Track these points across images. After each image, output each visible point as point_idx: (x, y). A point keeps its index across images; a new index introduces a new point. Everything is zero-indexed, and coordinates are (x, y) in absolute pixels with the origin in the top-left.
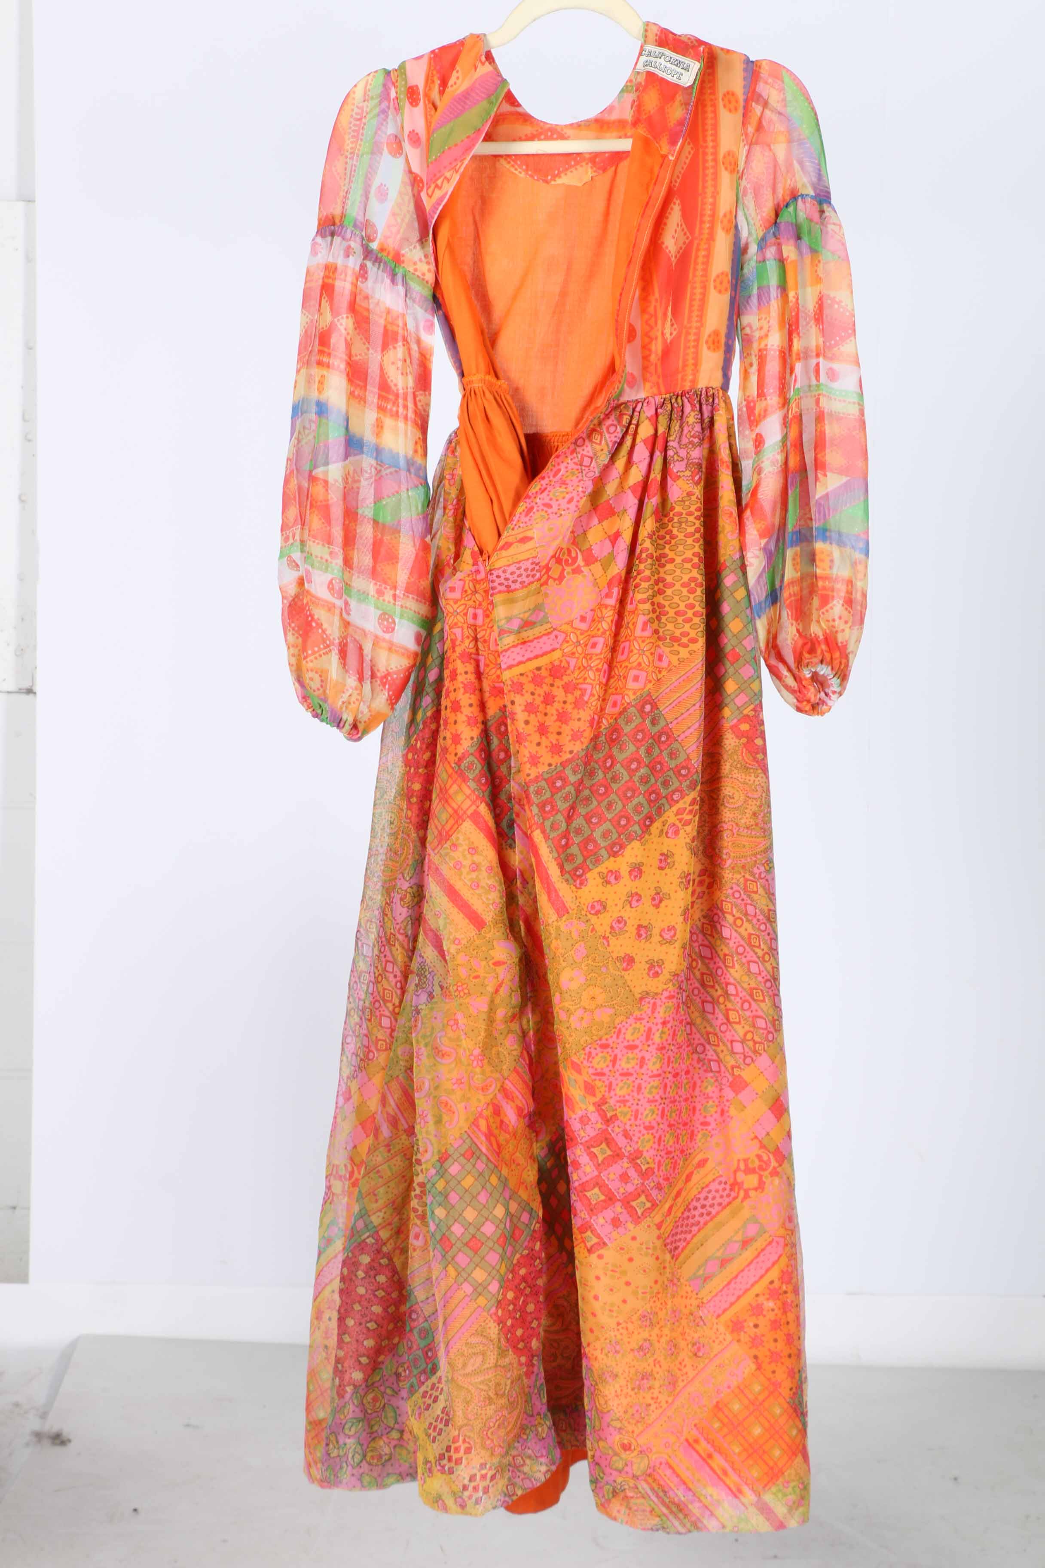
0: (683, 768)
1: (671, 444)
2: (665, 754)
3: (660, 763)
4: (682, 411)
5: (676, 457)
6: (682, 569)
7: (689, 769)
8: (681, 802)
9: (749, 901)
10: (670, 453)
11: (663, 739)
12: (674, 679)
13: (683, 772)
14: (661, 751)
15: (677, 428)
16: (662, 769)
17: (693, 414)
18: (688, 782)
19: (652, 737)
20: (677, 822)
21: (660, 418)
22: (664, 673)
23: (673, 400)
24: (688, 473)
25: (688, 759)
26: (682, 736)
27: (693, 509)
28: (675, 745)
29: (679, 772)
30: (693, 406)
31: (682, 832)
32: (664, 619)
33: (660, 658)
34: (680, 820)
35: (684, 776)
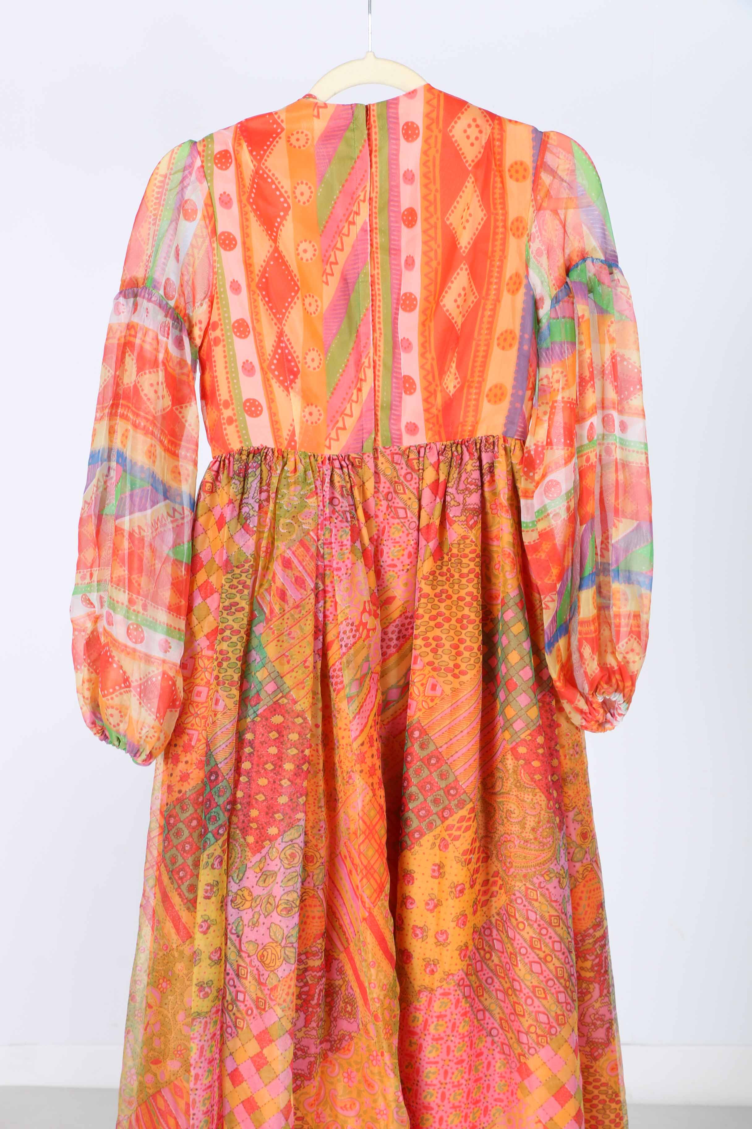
0: (452, 788)
1: (449, 490)
2: (435, 775)
3: (430, 783)
4: (462, 459)
5: (452, 503)
6: (457, 606)
7: (457, 790)
8: (450, 819)
9: (530, 908)
10: (448, 498)
11: (433, 761)
12: (446, 707)
13: (452, 792)
14: (431, 773)
15: (456, 475)
16: (431, 789)
17: (470, 462)
18: (456, 802)
19: (422, 760)
20: (447, 837)
21: (442, 465)
22: (437, 701)
23: (454, 449)
24: (463, 518)
25: (456, 780)
26: (451, 760)
27: (467, 551)
28: (445, 767)
29: (448, 791)
30: (471, 454)
31: (451, 846)
32: (440, 650)
33: (434, 687)
34: (450, 835)
35: (453, 796)
